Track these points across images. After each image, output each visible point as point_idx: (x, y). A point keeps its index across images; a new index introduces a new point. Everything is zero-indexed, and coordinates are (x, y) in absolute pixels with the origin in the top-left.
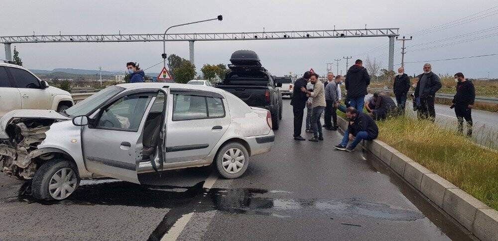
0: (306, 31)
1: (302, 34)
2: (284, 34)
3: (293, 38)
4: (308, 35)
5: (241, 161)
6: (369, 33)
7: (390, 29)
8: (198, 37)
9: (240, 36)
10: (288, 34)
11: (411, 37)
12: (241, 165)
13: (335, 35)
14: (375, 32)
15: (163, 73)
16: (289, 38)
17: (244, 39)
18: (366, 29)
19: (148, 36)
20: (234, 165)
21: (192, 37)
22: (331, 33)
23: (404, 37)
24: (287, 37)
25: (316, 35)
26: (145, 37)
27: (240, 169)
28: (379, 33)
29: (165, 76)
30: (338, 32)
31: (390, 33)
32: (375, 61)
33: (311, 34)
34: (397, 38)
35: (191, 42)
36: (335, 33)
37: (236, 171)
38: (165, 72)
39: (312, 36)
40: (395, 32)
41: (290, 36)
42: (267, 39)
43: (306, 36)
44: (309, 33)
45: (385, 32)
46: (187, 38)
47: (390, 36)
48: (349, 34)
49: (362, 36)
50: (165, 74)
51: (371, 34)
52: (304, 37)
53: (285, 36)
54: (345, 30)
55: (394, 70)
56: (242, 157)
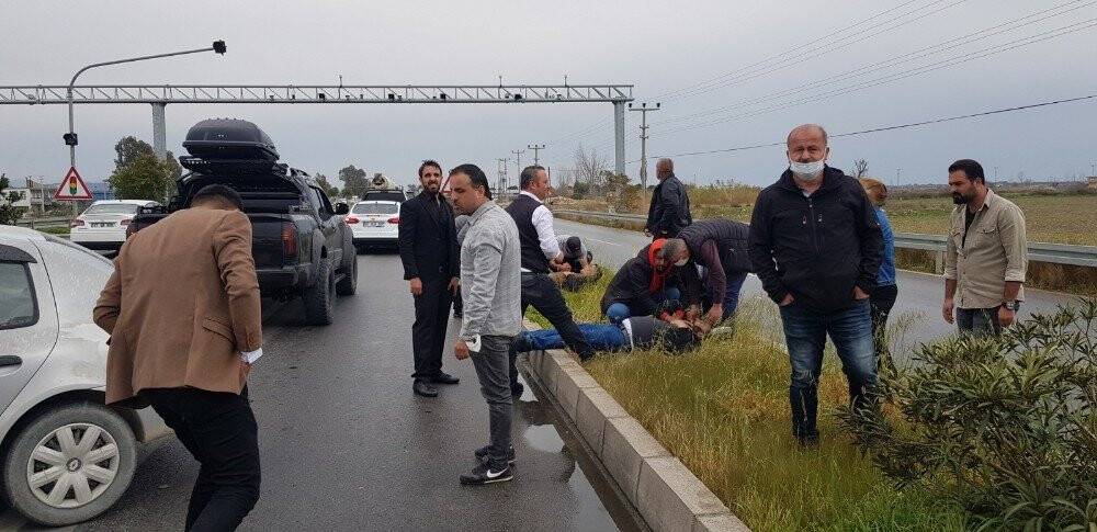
0: (438, 87)
1: (430, 93)
2: (388, 92)
3: (410, 102)
4: (443, 96)
5: (105, 464)
6: (574, 95)
7: (614, 87)
8: (176, 95)
9: (282, 94)
10: (399, 93)
11: (658, 105)
12: (108, 475)
13: (503, 97)
14: (584, 92)
15: (68, 181)
16: (400, 101)
17: (293, 101)
18: (566, 86)
19: (41, 91)
20: (79, 480)
21: (160, 94)
22: (494, 93)
23: (644, 105)
24: (396, 98)
25: (461, 95)
26: (32, 92)
27: (100, 490)
28: (594, 95)
29: (73, 190)
30: (510, 90)
31: (614, 95)
32: (594, 155)
33: (450, 93)
34: (630, 105)
35: (158, 106)
36: (503, 93)
37: (86, 496)
38: (73, 180)
39: (453, 97)
40: (625, 91)
41: (404, 97)
42: (348, 101)
43: (438, 97)
44: (445, 91)
45: (605, 91)
46: (146, 95)
47: (615, 102)
48: (531, 95)
49: (559, 100)
50: (73, 185)
51: (577, 97)
52: (435, 101)
53: (391, 96)
54: (523, 87)
55: (627, 174)
56: (110, 449)
